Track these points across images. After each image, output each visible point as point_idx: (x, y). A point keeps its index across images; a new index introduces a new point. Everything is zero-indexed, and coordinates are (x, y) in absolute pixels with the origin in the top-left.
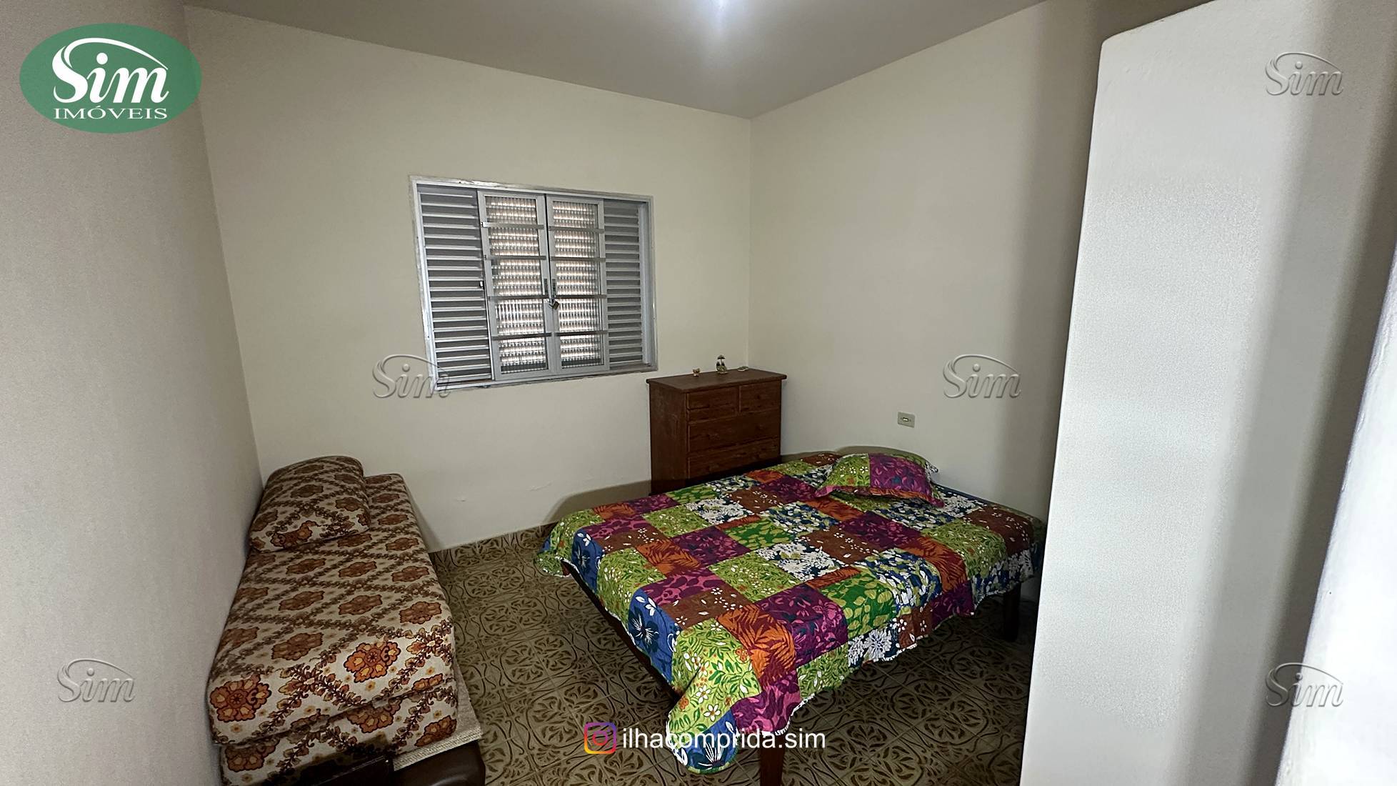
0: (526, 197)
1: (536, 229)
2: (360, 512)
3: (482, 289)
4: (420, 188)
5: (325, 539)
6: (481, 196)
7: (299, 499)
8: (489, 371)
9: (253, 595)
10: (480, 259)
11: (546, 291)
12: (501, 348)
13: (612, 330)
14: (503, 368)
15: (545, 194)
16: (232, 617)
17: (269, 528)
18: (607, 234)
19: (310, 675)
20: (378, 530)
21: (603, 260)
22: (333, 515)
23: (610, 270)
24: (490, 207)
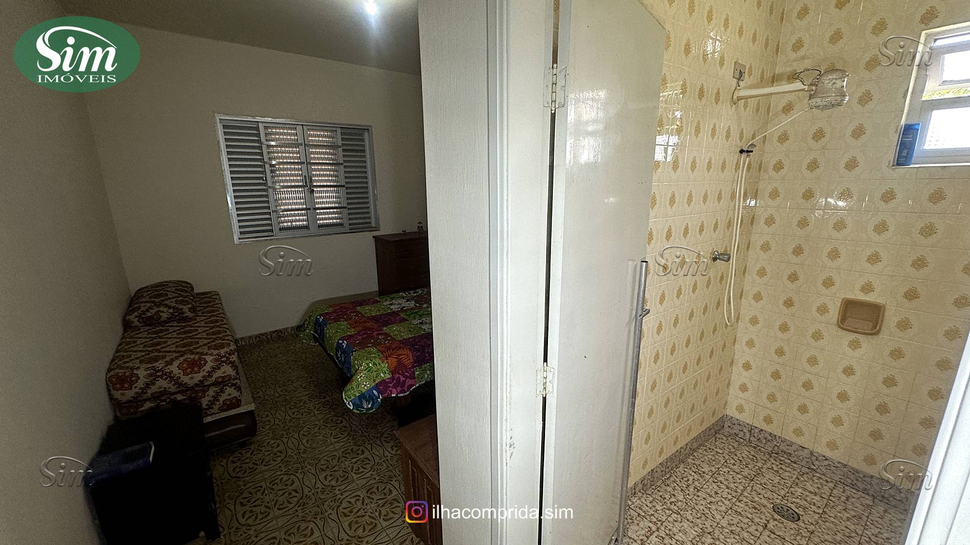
0: (290, 126)
1: (297, 145)
2: (190, 306)
3: (265, 182)
4: (221, 121)
5: (169, 320)
6: (261, 126)
7: (153, 300)
8: (272, 231)
9: (128, 343)
10: (263, 164)
11: (306, 183)
12: (278, 217)
13: (350, 206)
14: (280, 229)
15: (302, 125)
16: (117, 351)
17: (136, 314)
18: (344, 148)
19: (159, 371)
20: (201, 316)
21: (342, 164)
22: (174, 308)
23: (346, 170)
24: (267, 132)
